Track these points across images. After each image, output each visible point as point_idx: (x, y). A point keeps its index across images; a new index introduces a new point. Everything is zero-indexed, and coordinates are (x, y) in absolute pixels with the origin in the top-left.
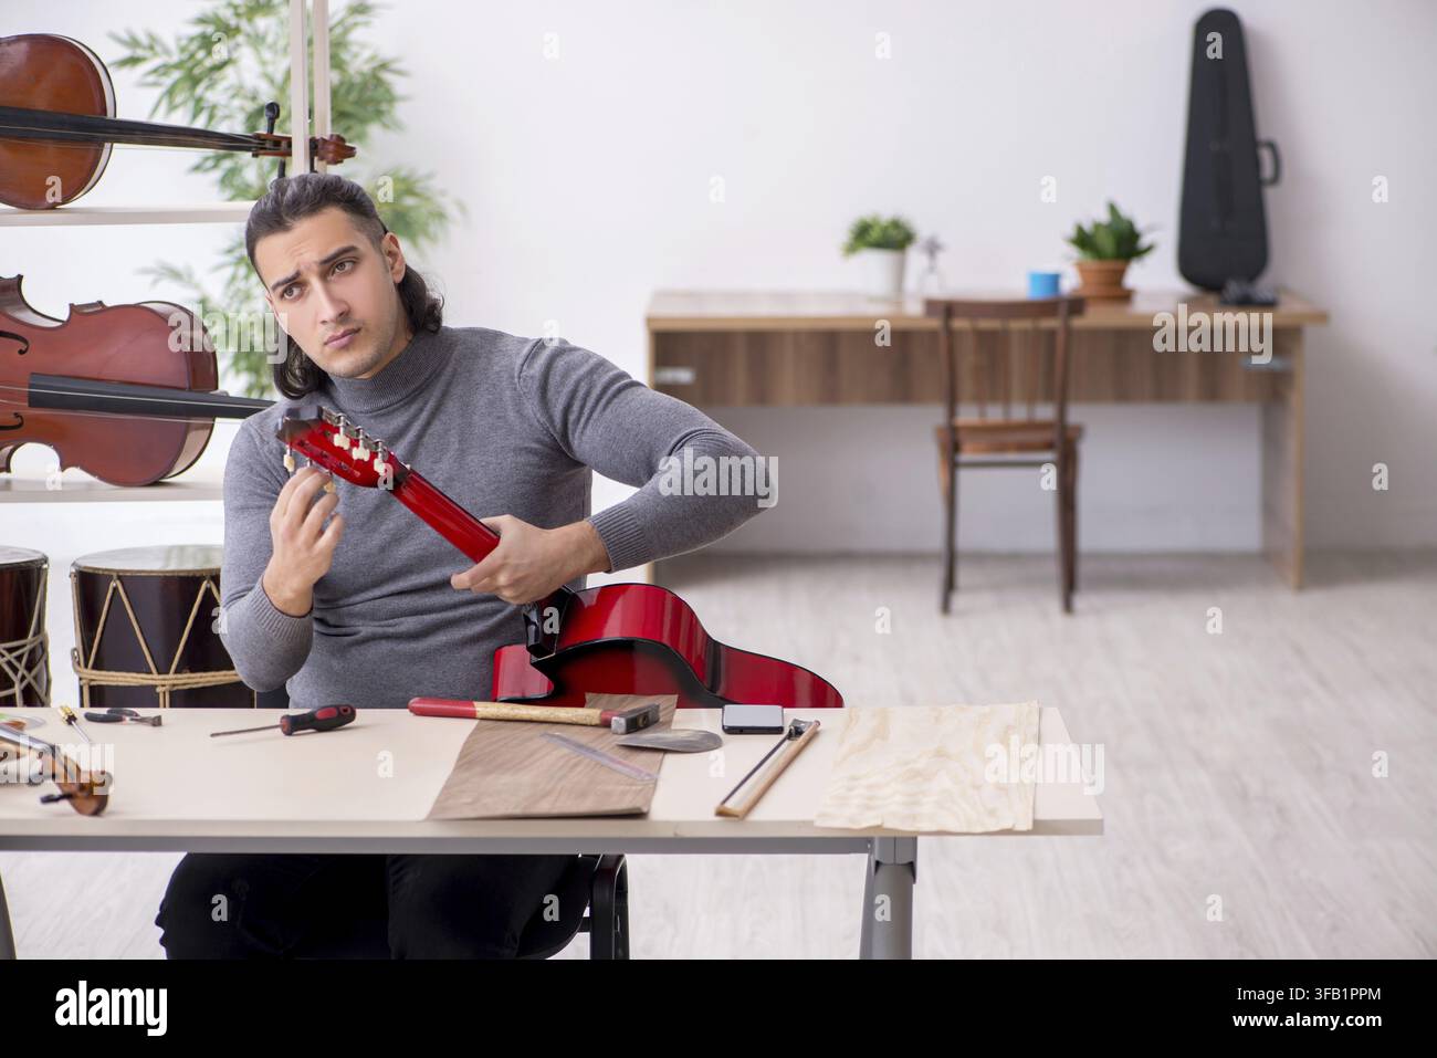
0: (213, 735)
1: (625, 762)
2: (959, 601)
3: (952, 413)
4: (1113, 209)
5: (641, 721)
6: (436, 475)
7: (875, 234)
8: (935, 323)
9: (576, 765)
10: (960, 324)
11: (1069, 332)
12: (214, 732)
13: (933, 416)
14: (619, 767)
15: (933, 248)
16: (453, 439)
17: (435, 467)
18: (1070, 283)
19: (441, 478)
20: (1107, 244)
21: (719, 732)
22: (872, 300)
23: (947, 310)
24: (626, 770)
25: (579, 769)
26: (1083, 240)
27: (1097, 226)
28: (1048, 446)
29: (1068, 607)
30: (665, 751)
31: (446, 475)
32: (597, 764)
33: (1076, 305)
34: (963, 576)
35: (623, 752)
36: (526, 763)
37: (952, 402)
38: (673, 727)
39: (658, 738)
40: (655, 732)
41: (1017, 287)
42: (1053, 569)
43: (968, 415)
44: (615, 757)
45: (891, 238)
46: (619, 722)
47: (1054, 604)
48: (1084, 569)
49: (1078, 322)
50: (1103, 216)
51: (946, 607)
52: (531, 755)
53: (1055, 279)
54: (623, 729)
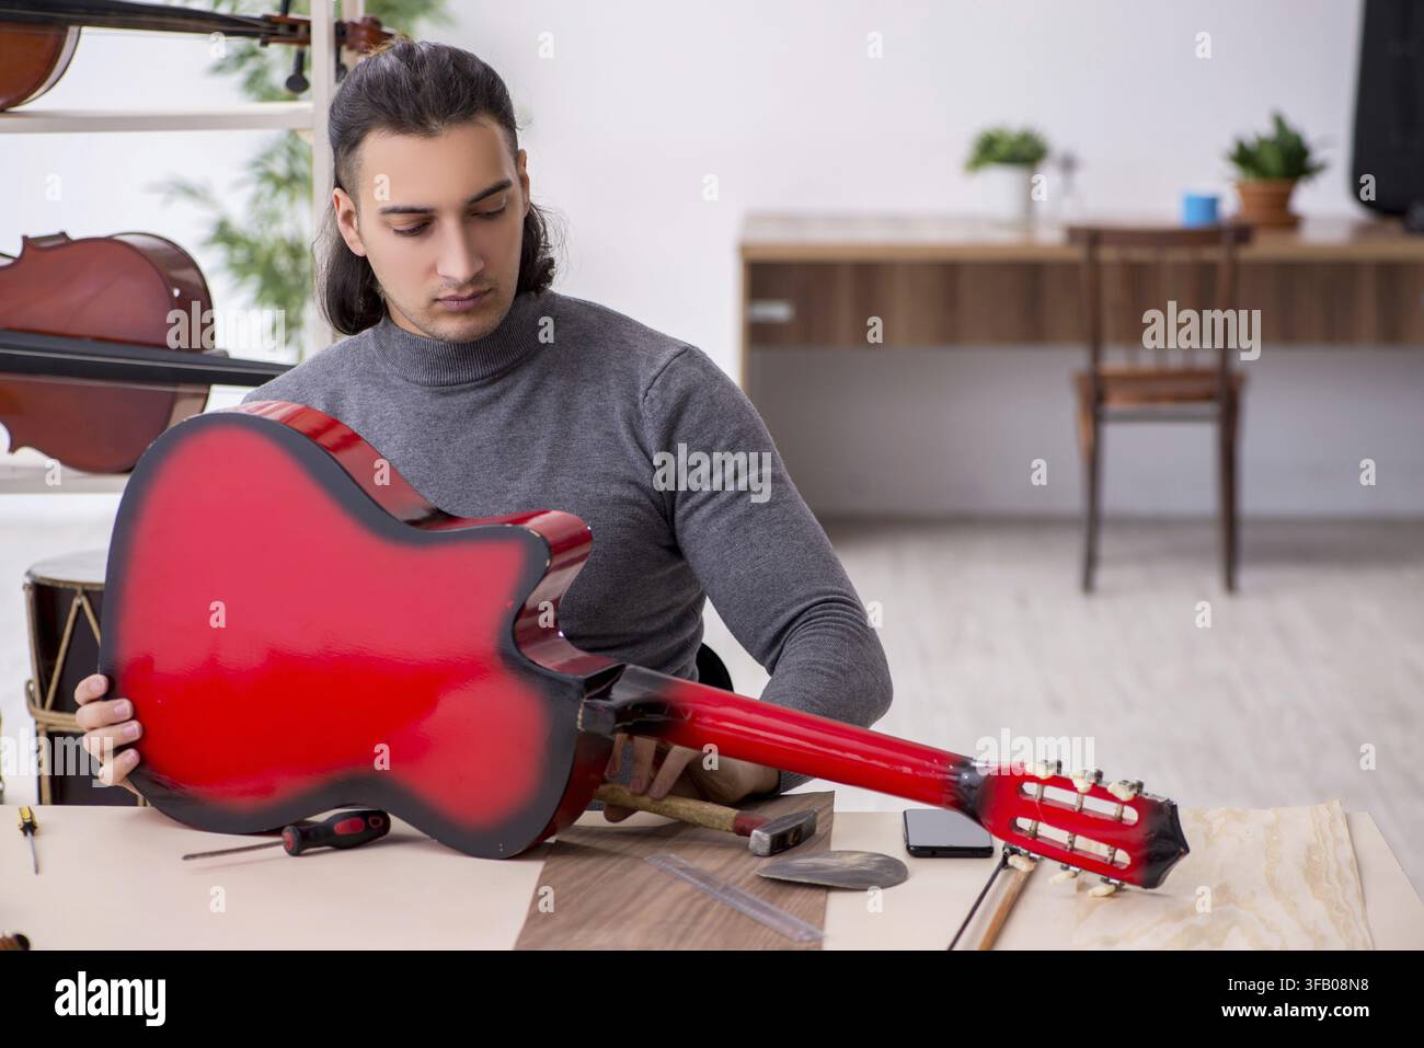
0: (187, 857)
1: (773, 908)
2: (1103, 577)
3: (1096, 356)
4: (1279, 122)
5: (791, 836)
6: (509, 496)
7: (1002, 149)
8: (1077, 253)
9: (703, 912)
10: (1108, 254)
11: (1235, 266)
12: (190, 853)
13: (1075, 359)
14: (765, 918)
15: (1068, 165)
16: (539, 452)
17: (511, 485)
18: (1230, 206)
19: (516, 501)
20: (1272, 160)
21: (900, 854)
22: (998, 224)
23: (1092, 237)
24: (776, 923)
25: (708, 918)
26: (1245, 157)
27: (1263, 142)
28: (1208, 397)
29: (1230, 584)
30: (829, 889)
31: (523, 499)
32: (733, 910)
33: (1242, 233)
34: (1108, 545)
35: (769, 888)
36: (629, 909)
37: (1095, 343)
38: (834, 847)
39: (816, 868)
40: (811, 856)
41: (1166, 209)
42: (1212, 537)
43: (1115, 360)
44: (758, 899)
45: (1021, 153)
46: (760, 838)
47: (1213, 580)
48: (1247, 536)
49: (1247, 253)
50: (1266, 129)
51: (1088, 584)
52: (639, 892)
53: (1212, 204)
54: (765, 849)
